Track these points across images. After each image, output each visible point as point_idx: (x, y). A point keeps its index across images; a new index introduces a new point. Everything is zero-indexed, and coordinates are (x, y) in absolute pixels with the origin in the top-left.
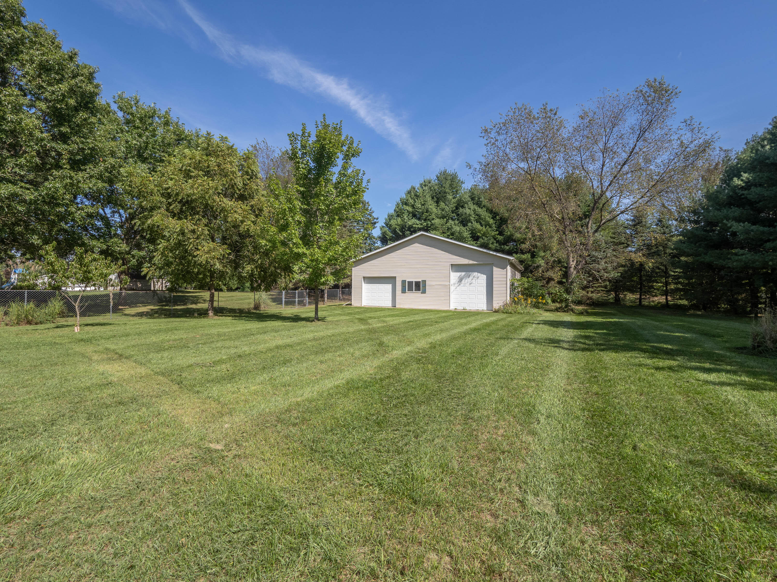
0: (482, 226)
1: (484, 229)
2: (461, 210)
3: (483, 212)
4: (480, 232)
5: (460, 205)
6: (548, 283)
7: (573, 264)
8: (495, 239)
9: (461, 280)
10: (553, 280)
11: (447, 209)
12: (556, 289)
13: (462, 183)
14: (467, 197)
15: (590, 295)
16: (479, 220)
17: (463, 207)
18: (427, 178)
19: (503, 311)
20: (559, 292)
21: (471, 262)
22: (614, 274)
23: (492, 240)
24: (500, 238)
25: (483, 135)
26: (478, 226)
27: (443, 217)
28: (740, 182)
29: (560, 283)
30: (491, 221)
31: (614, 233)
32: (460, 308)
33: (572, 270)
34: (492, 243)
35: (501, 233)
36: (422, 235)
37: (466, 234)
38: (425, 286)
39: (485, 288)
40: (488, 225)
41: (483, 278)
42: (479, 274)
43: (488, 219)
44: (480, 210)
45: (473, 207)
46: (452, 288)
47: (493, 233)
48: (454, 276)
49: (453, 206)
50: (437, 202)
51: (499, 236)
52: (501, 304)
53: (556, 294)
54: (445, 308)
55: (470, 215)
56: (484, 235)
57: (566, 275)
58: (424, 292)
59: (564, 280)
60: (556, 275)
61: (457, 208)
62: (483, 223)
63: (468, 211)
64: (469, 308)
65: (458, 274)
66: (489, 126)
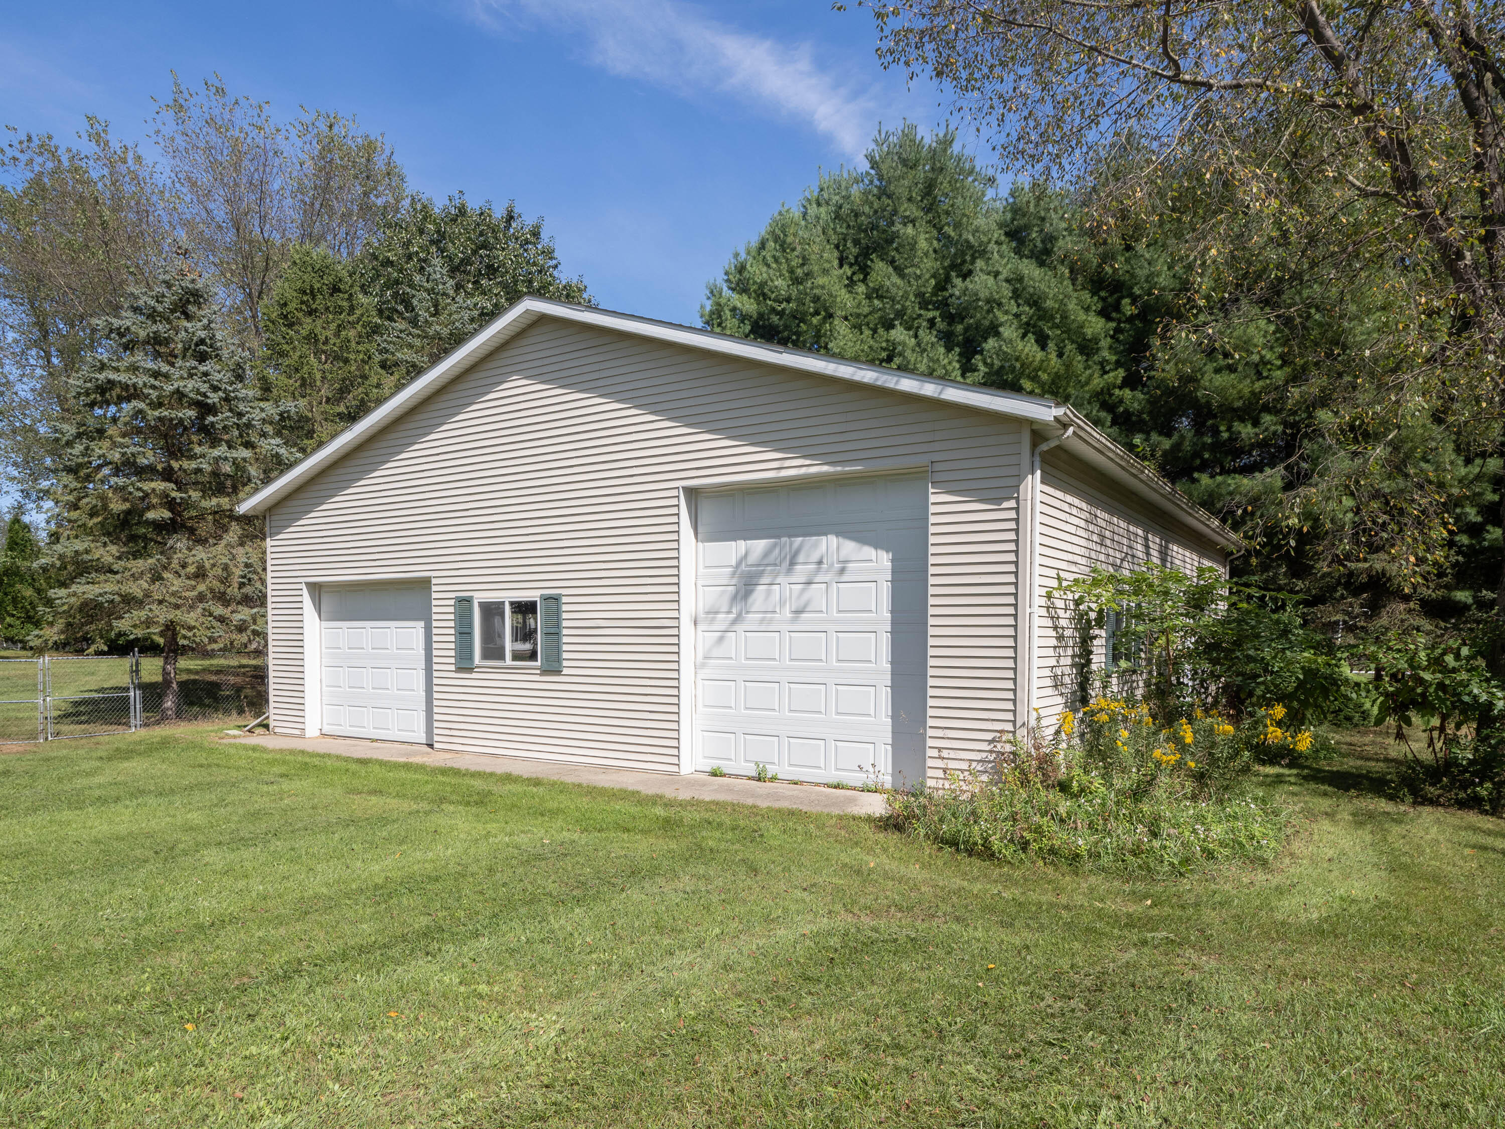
9: (744, 589)
20: (1436, 663)
36: (543, 319)
38: (557, 631)
39: (885, 639)
41: (870, 574)
42: (849, 547)
46: (693, 644)
48: (707, 564)
58: (553, 668)
65: (730, 551)
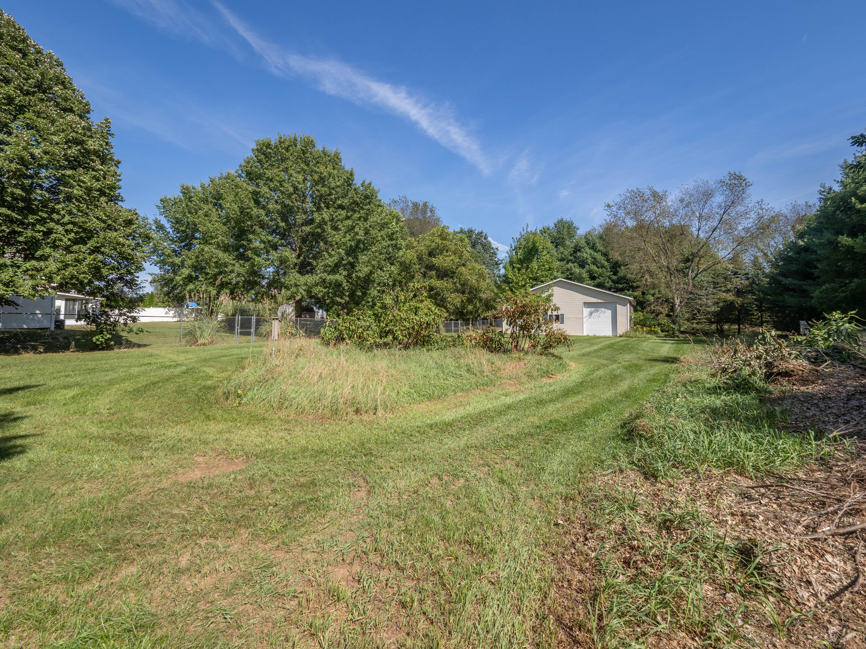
0: (598, 268)
1: (601, 271)
2: (579, 254)
3: (599, 256)
4: (596, 273)
5: (577, 249)
6: (657, 315)
7: (677, 302)
8: (610, 278)
9: (591, 314)
10: (661, 313)
11: (566, 253)
12: (665, 321)
13: (578, 229)
14: (583, 243)
15: (695, 325)
16: (595, 262)
17: (579, 251)
18: (546, 225)
19: (626, 335)
20: (667, 323)
21: (600, 301)
22: (714, 309)
23: (608, 280)
24: (614, 277)
25: (606, 208)
26: (595, 268)
27: (562, 260)
28: (803, 243)
29: (668, 316)
30: (606, 264)
31: (714, 275)
32: (591, 334)
33: (677, 306)
34: (608, 282)
35: (615, 273)
36: (560, 280)
37: (585, 275)
38: (563, 319)
39: (611, 320)
40: (603, 266)
41: (608, 313)
42: (606, 310)
43: (603, 262)
44: (596, 254)
45: (589, 251)
46: (585, 320)
47: (608, 274)
48: (586, 311)
49: (571, 250)
50: (556, 247)
51: (613, 276)
52: (624, 331)
53: (664, 325)
54: (580, 334)
55: (587, 258)
56: (600, 275)
57: (672, 309)
58: (563, 322)
59: (671, 314)
60: (665, 310)
61: (575, 252)
62: (599, 265)
63: (585, 255)
64: (597, 335)
65: (589, 309)
66: (612, 204)
